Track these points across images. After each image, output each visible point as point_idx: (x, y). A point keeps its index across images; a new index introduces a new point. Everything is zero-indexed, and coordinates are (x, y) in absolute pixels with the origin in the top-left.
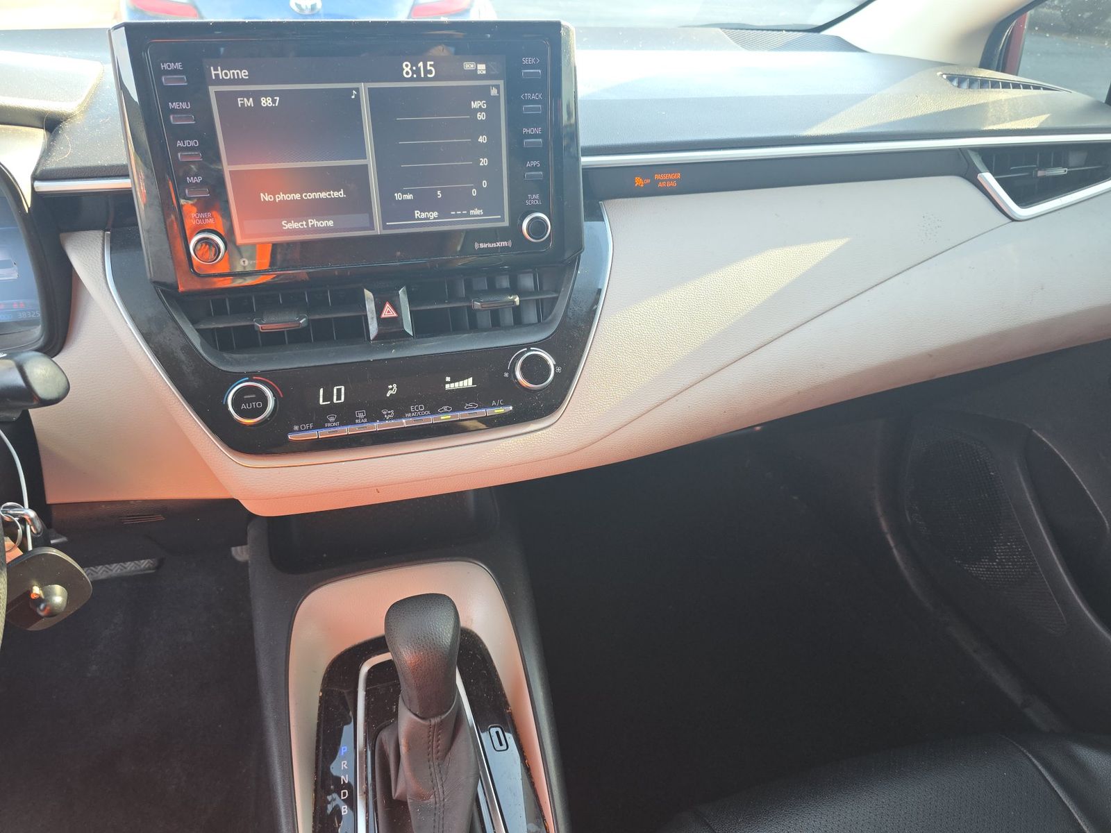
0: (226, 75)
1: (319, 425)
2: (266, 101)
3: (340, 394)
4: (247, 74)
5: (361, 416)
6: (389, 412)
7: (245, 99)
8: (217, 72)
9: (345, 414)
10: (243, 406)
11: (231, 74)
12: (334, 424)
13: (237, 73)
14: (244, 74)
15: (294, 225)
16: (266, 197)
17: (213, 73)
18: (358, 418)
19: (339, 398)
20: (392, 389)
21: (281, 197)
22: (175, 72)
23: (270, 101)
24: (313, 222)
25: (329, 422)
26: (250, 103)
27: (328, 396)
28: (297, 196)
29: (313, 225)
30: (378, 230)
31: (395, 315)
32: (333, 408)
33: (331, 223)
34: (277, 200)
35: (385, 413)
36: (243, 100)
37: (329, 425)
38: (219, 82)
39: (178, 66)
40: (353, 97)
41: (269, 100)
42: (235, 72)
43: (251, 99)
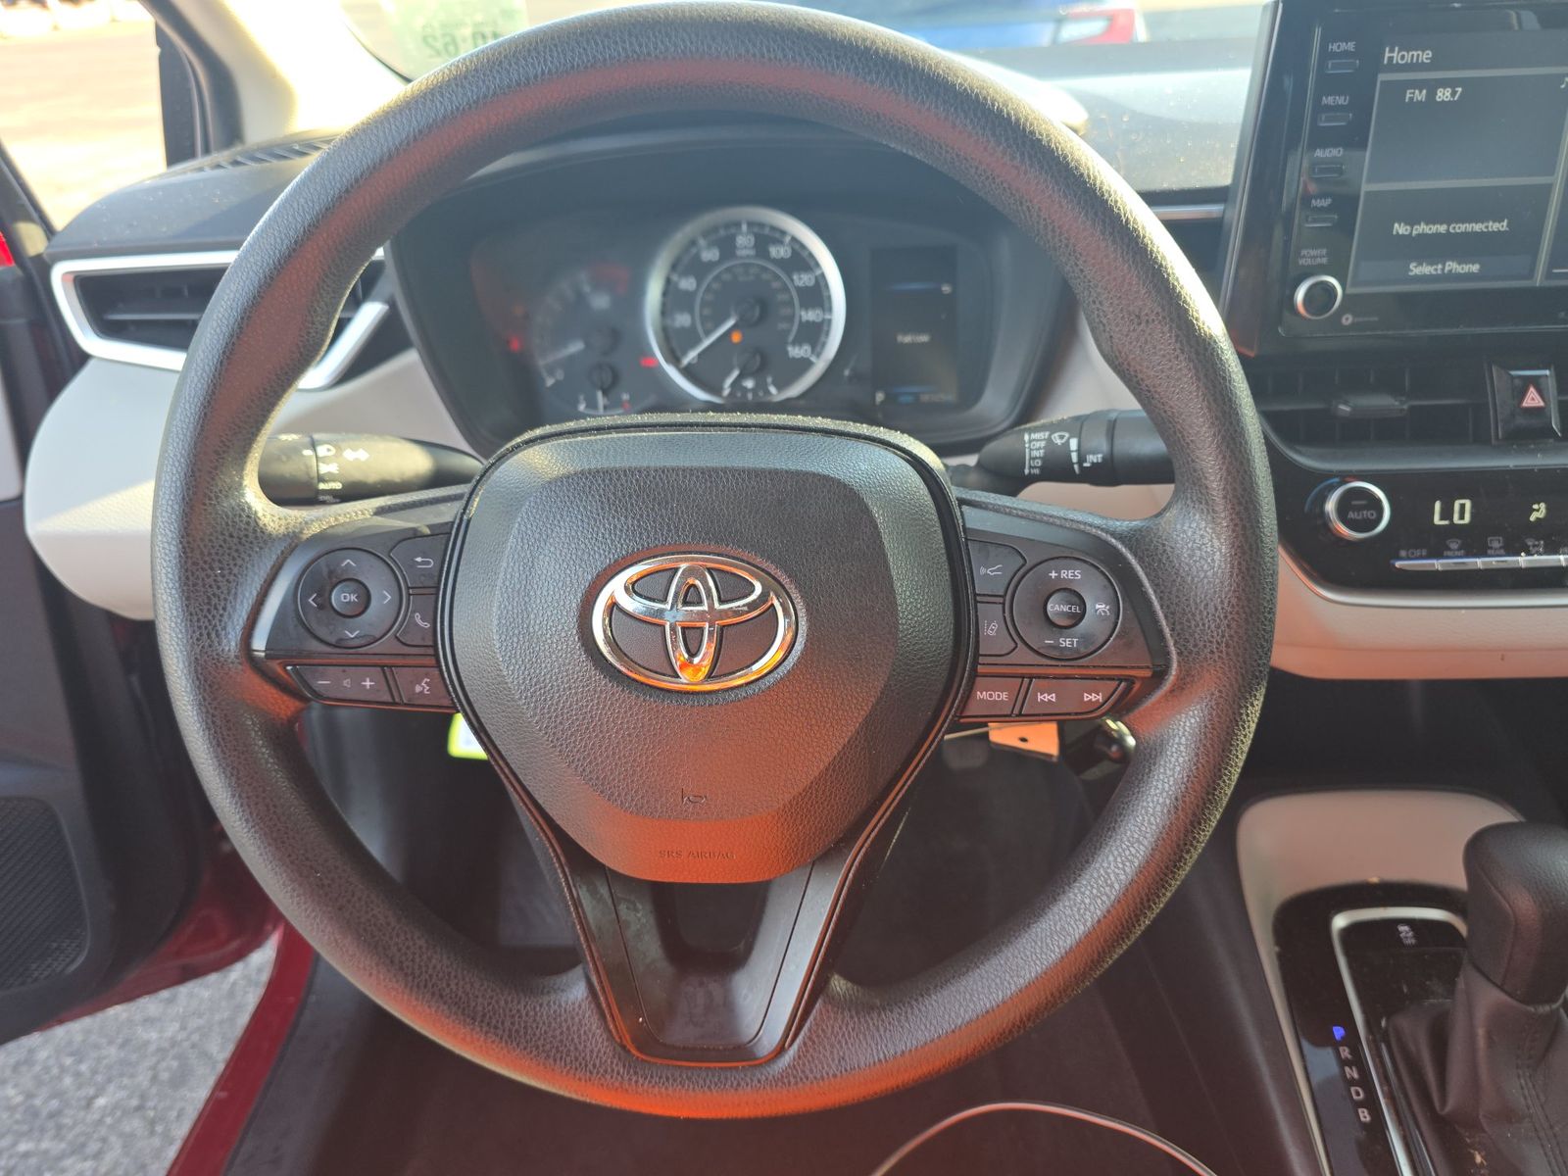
0: (1403, 57)
1: (1437, 553)
2: (1444, 94)
3: (1463, 511)
4: (1430, 56)
5: (1496, 545)
6: (1537, 543)
7: (1417, 92)
8: (1394, 55)
9: (1473, 540)
10: (1351, 515)
11: (1410, 56)
12: (1456, 553)
13: (1418, 55)
14: (1426, 56)
15: (1427, 269)
16: (1400, 229)
17: (1387, 55)
18: (1491, 548)
19: (1462, 517)
20: (1538, 510)
21: (1422, 228)
22: (1346, 54)
23: (1448, 94)
24: (1452, 266)
25: (1449, 549)
26: (1420, 96)
27: (1447, 513)
28: (1442, 228)
29: (1450, 271)
30: (1539, 280)
31: (1542, 404)
32: (1453, 530)
33: (1475, 268)
34: (1414, 232)
35: (1530, 543)
36: (1414, 93)
37: (1449, 553)
38: (1393, 67)
39: (1351, 46)
40: (1563, 86)
41: (1448, 92)
42: (1415, 53)
43: (1424, 92)
